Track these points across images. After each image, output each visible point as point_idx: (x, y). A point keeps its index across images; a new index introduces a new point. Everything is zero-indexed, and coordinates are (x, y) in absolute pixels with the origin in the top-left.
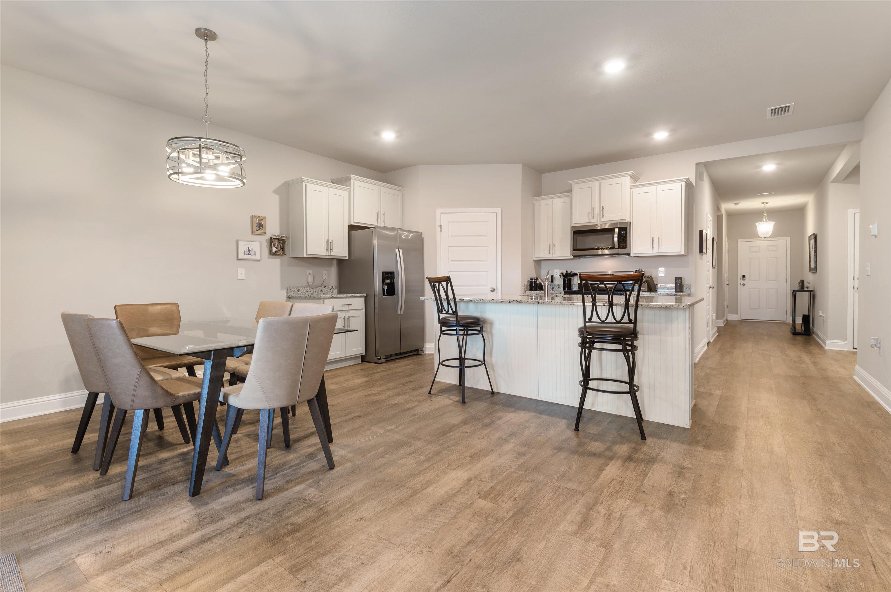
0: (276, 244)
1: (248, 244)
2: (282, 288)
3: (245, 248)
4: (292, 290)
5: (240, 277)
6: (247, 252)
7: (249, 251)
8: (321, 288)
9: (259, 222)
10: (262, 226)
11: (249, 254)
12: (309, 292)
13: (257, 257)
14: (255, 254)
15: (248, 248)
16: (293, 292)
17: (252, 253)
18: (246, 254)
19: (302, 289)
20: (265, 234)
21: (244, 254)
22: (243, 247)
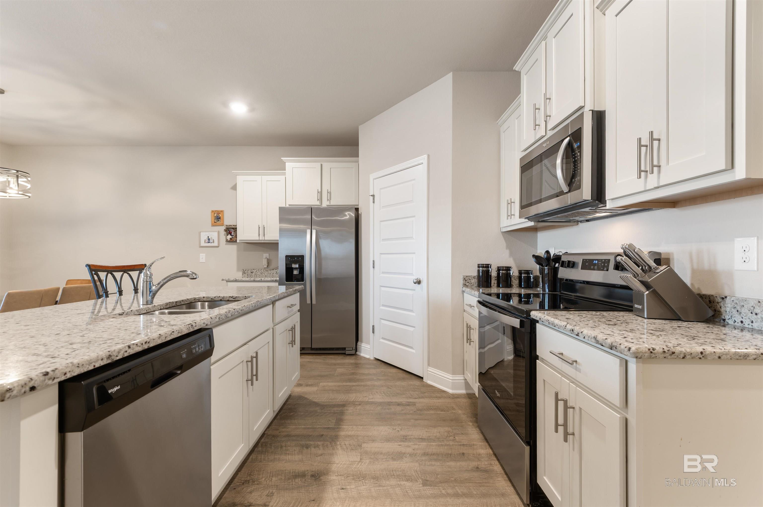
0: (232, 232)
1: (208, 234)
2: (238, 270)
3: (206, 238)
4: (245, 272)
5: (201, 261)
6: (207, 241)
7: (209, 239)
8: (276, 270)
9: (217, 215)
10: (220, 218)
11: (209, 242)
12: (263, 274)
13: (216, 244)
14: (214, 242)
15: (208, 237)
16: (247, 274)
17: (211, 241)
18: (206, 242)
19: (255, 271)
20: (222, 225)
21: (205, 242)
22: (204, 237)
